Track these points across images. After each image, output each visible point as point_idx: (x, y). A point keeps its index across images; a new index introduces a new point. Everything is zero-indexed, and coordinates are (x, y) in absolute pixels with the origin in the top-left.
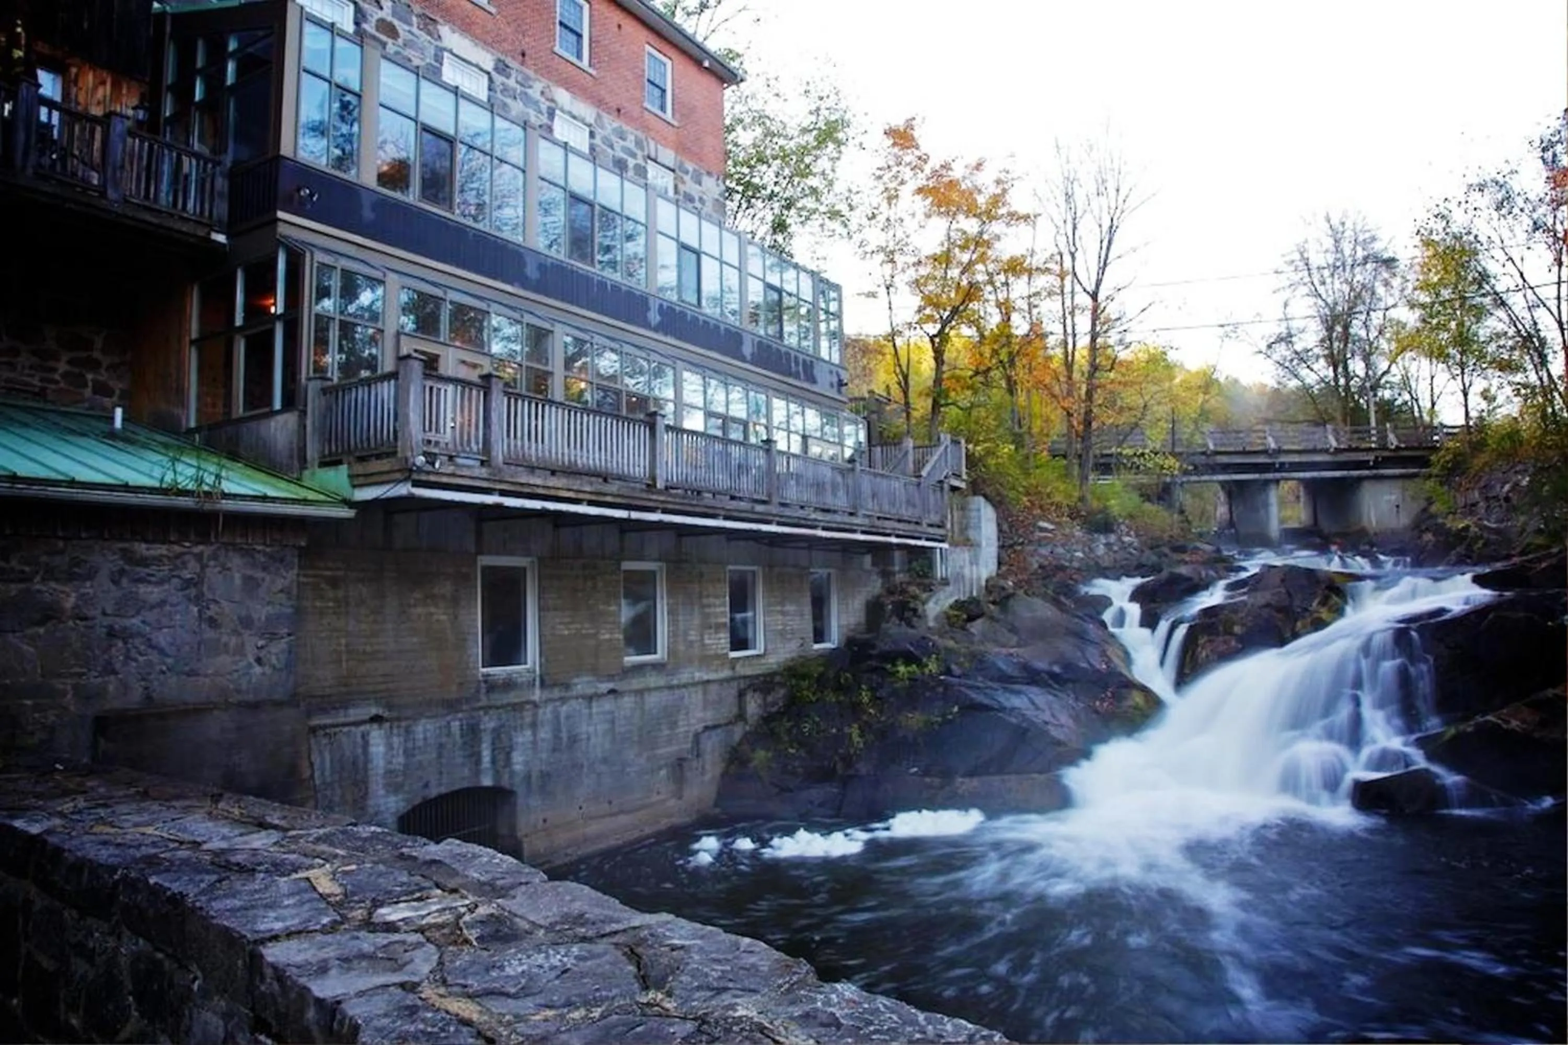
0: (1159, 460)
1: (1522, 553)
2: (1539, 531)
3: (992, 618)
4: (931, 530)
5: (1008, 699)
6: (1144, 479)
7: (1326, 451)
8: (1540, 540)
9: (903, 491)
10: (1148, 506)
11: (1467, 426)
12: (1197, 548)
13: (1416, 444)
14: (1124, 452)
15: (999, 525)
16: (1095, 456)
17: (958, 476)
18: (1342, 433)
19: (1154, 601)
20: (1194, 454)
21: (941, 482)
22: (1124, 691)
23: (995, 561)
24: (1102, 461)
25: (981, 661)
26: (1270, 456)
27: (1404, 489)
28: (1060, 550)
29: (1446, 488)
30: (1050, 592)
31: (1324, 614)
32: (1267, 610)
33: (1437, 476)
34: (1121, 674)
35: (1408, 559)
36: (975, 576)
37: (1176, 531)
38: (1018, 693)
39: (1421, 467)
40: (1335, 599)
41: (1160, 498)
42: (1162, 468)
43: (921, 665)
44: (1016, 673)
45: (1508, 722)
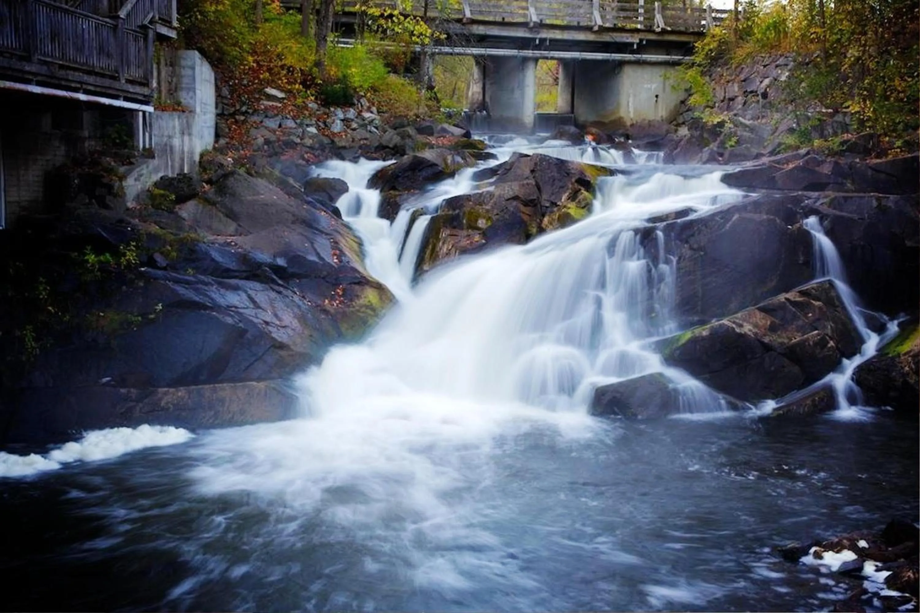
0: (409, 24)
1: (772, 153)
2: (791, 130)
3: (208, 201)
4: (131, 88)
5: (223, 296)
6: (391, 46)
7: (589, 29)
8: (791, 140)
9: (93, 34)
10: (393, 78)
11: (737, 12)
12: (444, 130)
13: (682, 29)
14: (371, 11)
15: (218, 89)
16: (336, 14)
17: (167, 23)
18: (608, 9)
19: (394, 188)
20: (448, 21)
21: (144, 27)
22: (357, 287)
23: (212, 131)
24: (344, 20)
25: (192, 251)
26: (531, 30)
27: (666, 78)
28: (290, 123)
29: (707, 78)
30: (277, 173)
31: (572, 209)
32: (515, 203)
33: (699, 65)
34: (355, 270)
35: (662, 154)
36: (186, 149)
37: (423, 110)
38: (236, 288)
39: (685, 55)
40: (585, 193)
41: (408, 70)
42: (412, 34)
43: (117, 254)
44: (233, 266)
45: (741, 326)
